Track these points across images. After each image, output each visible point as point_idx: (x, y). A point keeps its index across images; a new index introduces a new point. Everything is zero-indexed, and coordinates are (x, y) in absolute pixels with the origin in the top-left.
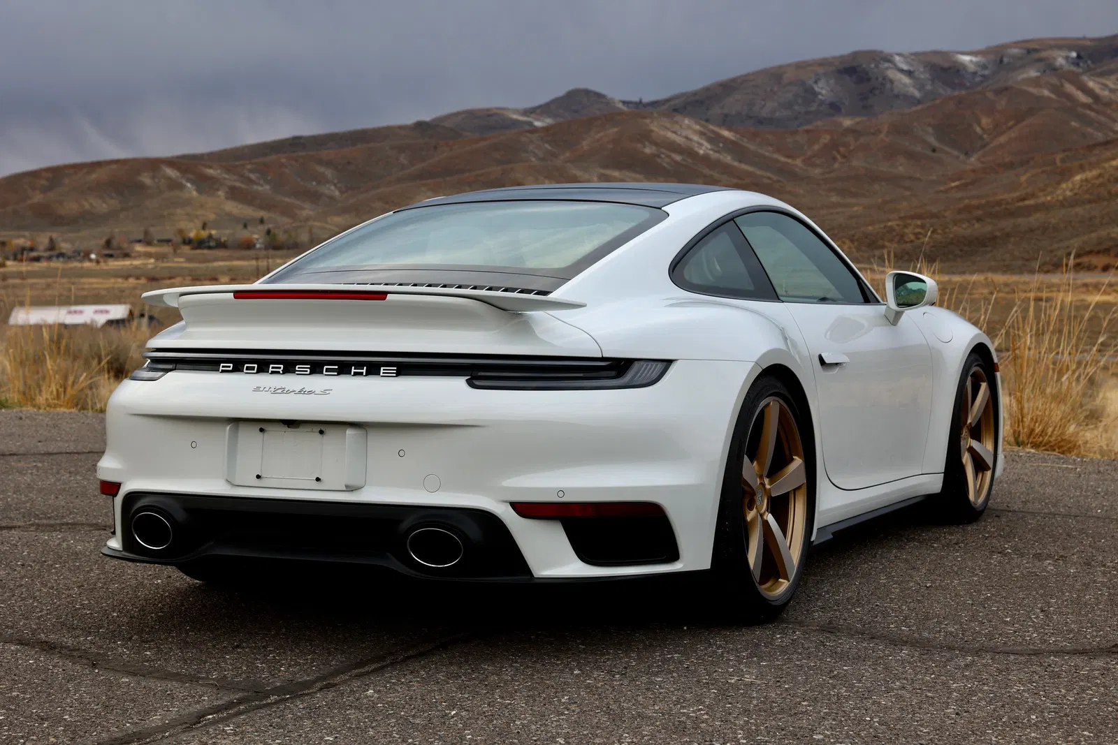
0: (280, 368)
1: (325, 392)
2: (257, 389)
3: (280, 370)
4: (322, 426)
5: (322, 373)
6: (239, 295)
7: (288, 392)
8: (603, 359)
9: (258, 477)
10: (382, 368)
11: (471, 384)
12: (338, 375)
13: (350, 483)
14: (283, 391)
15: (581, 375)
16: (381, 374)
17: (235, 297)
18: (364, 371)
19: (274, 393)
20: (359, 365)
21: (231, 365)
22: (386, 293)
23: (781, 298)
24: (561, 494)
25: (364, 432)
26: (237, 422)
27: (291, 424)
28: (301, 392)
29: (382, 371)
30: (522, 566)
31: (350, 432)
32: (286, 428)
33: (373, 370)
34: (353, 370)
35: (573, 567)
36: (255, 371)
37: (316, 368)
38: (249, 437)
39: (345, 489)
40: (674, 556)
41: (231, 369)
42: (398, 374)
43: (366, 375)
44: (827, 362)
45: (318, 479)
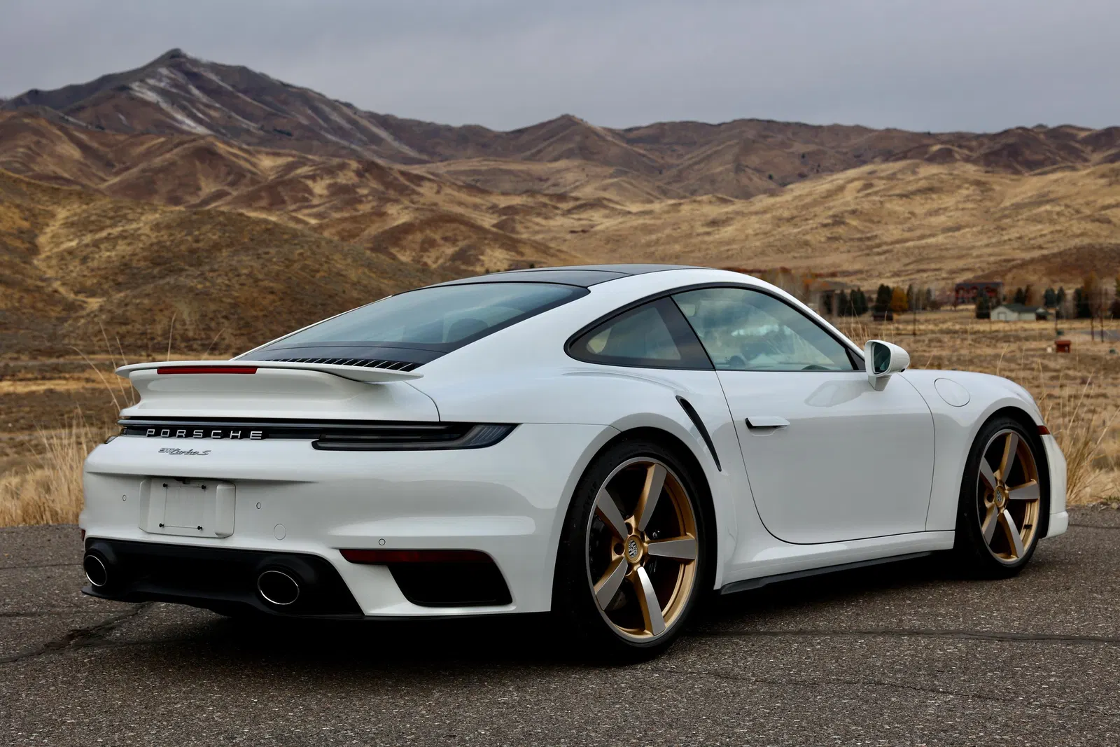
0: (183, 432)
1: (205, 453)
2: (162, 451)
3: (183, 434)
4: (205, 483)
5: (210, 436)
6: (162, 370)
7: (182, 452)
8: (440, 423)
9: (161, 525)
10: (252, 432)
11: (315, 446)
12: (221, 438)
13: (220, 531)
14: (179, 452)
15: (419, 437)
16: (251, 437)
17: (159, 372)
18: (239, 435)
19: (172, 454)
20: (236, 429)
21: (154, 430)
22: (257, 367)
23: (717, 366)
24: (382, 542)
25: (232, 487)
26: (150, 479)
27: (184, 480)
28: (191, 453)
29: (251, 434)
30: (354, 606)
31: (219, 487)
32: (181, 484)
33: (245, 434)
34: (232, 434)
35: (402, 607)
36: (168, 435)
37: (207, 434)
38: (157, 492)
39: (217, 536)
40: (506, 599)
41: (153, 433)
42: (264, 437)
43: (241, 438)
44: (753, 425)
45: (199, 528)
